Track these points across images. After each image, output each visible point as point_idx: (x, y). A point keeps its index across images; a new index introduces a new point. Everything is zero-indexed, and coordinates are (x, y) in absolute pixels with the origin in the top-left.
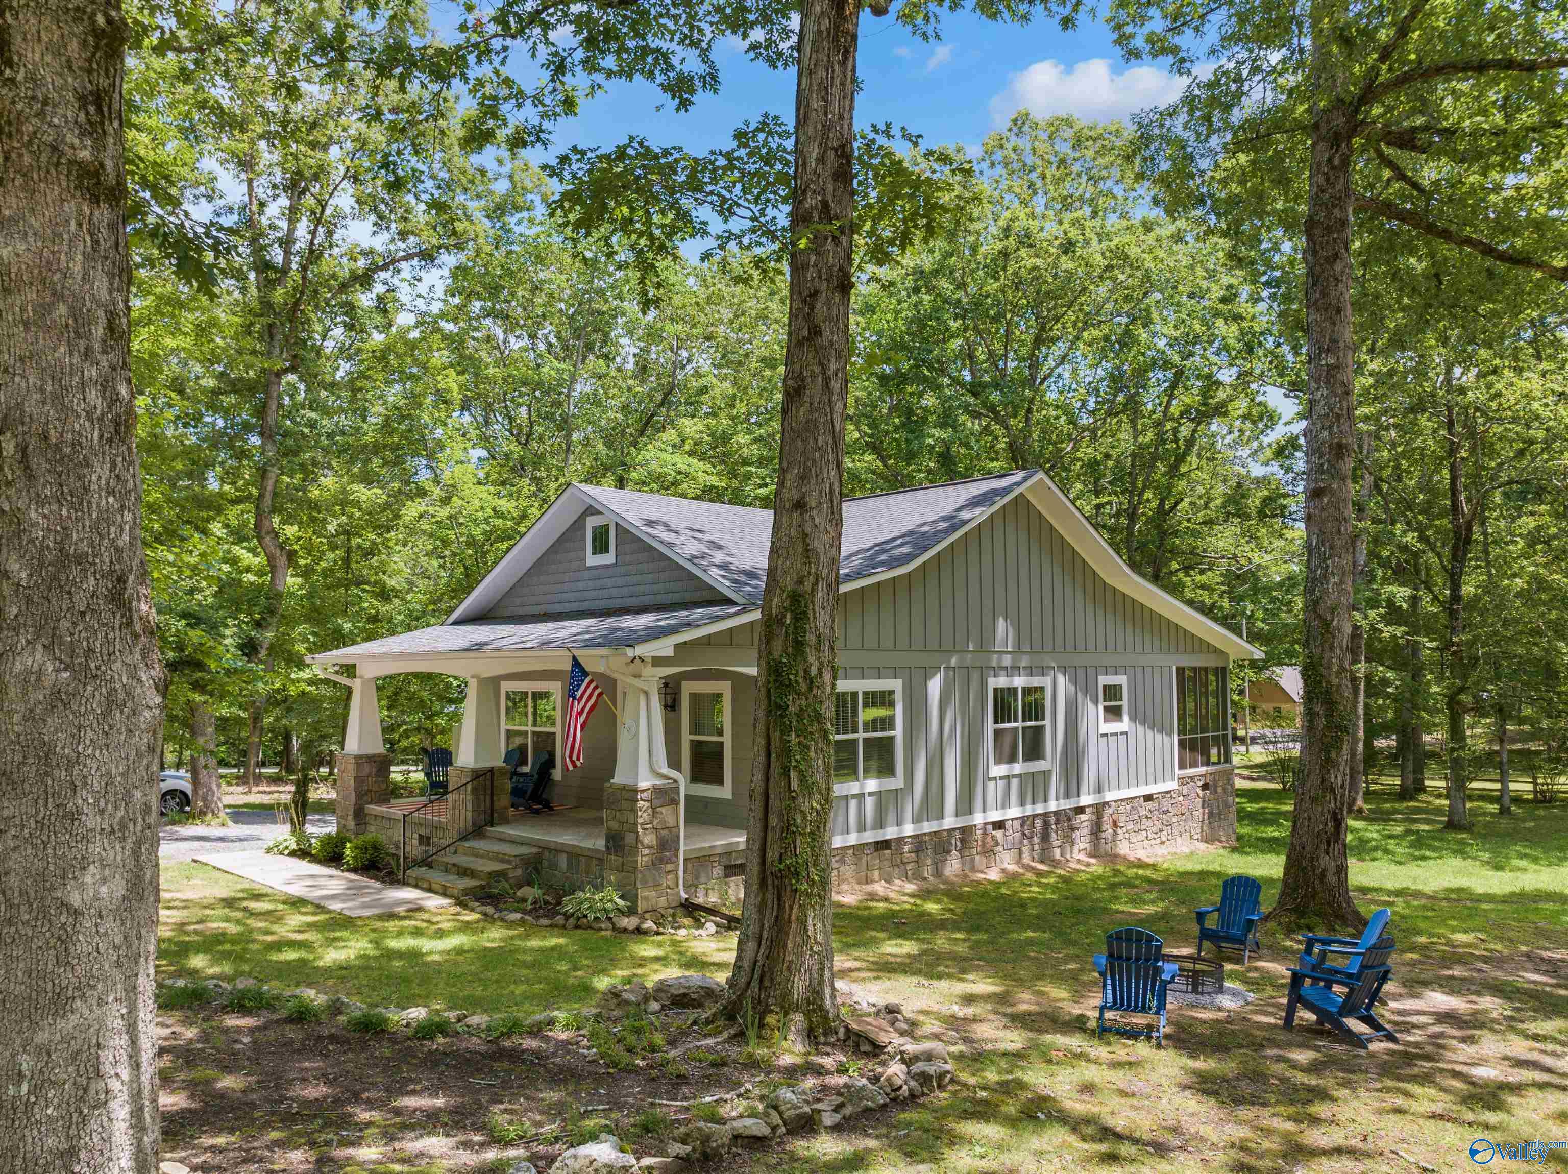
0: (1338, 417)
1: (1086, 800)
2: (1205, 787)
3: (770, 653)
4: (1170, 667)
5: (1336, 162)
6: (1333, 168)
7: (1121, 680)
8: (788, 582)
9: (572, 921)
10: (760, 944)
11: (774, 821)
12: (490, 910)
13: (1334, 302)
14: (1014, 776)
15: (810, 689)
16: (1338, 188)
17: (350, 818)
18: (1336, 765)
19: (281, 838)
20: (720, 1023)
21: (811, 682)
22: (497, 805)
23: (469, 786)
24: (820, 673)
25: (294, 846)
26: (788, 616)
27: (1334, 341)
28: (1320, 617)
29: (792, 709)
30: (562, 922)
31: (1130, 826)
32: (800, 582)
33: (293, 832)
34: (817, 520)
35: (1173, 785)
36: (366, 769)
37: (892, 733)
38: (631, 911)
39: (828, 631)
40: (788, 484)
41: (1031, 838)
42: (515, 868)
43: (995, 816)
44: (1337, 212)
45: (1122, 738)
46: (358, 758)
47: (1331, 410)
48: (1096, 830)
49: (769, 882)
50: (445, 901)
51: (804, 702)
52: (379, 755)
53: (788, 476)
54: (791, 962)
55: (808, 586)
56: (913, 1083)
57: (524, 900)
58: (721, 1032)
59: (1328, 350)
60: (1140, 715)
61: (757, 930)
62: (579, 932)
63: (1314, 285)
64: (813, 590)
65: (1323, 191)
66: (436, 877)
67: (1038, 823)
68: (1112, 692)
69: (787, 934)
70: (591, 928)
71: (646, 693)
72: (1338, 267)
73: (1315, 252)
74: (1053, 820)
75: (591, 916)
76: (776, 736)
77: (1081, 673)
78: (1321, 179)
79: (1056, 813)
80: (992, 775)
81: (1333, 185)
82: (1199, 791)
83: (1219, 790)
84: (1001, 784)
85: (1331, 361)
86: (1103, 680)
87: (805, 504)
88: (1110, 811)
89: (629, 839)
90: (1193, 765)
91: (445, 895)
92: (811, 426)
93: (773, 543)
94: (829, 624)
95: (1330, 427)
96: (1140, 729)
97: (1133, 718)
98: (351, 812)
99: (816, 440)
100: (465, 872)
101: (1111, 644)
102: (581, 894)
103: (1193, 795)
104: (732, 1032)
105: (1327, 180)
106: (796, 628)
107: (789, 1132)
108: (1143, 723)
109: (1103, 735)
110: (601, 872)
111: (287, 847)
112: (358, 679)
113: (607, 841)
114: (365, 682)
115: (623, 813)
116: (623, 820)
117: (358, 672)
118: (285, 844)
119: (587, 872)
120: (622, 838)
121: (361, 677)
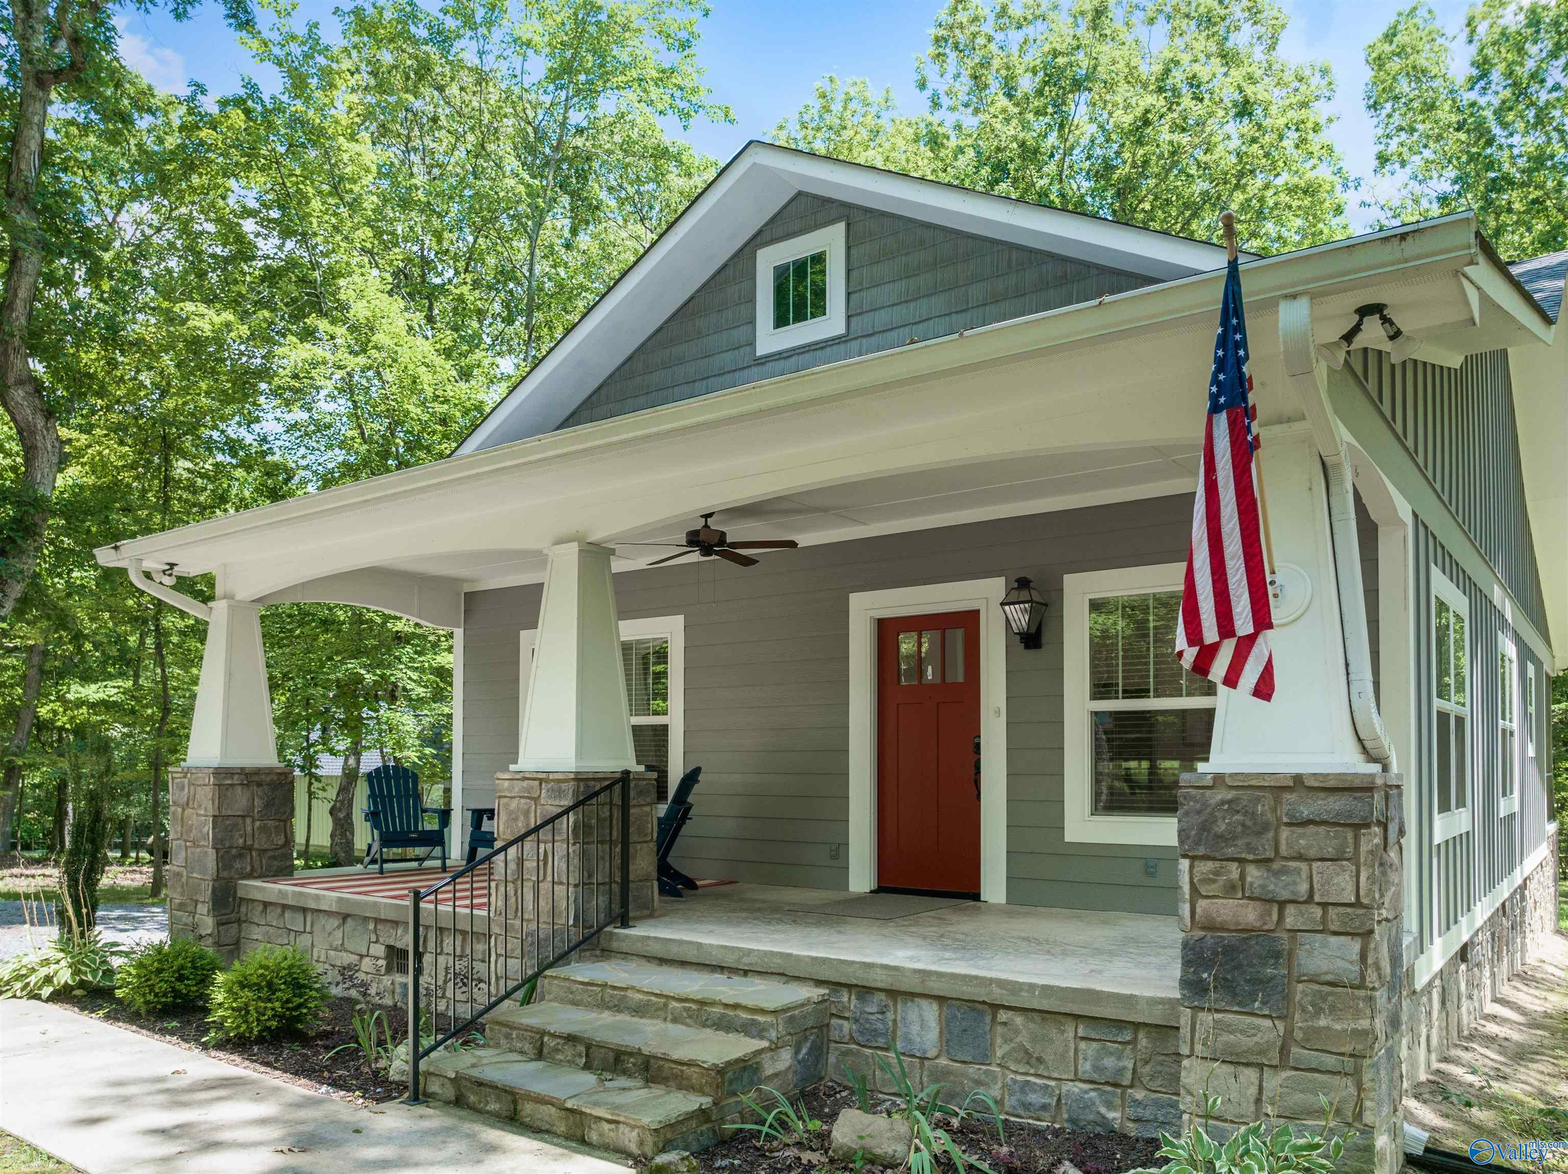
17: (203, 909)
19: (33, 959)
25: (65, 976)
33: (65, 945)
36: (241, 799)
42: (775, 1048)
46: (221, 773)
52: (270, 771)
98: (206, 894)
110: (1109, 1062)
111: (48, 980)
112: (219, 606)
113: (1187, 963)
114: (236, 607)
115: (1284, 871)
116: (1285, 895)
117: (219, 590)
118: (43, 972)
119: (1030, 1059)
120: (1277, 955)
121: (228, 597)
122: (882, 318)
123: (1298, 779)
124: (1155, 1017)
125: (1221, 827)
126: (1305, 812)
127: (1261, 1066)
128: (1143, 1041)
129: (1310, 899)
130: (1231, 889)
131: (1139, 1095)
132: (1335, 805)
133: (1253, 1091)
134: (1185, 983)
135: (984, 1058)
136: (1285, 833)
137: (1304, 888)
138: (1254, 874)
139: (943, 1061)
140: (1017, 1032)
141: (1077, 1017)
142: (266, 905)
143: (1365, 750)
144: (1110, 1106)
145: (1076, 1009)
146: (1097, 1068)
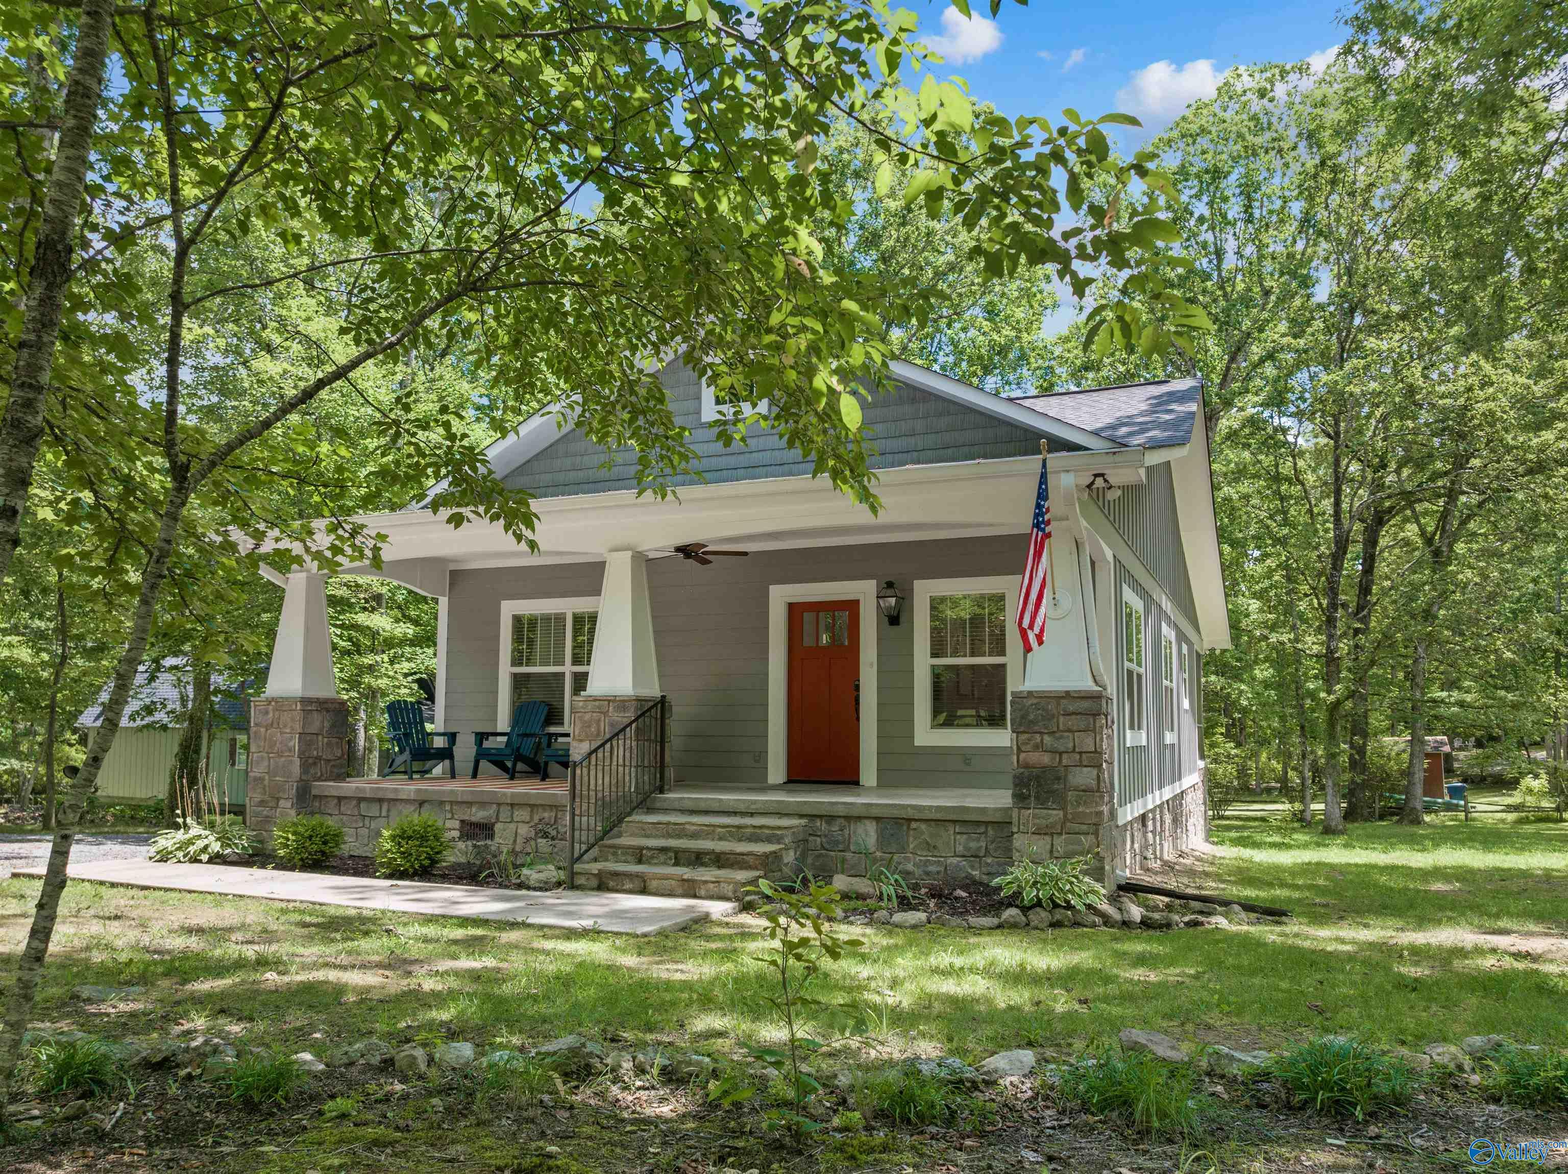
25: (216, 846)
36: (316, 721)
42: (786, 848)
45: (1187, 717)
80: (1165, 741)
86: (1183, 647)
89: (1080, 777)
98: (290, 792)
109: (1184, 711)
110: (973, 845)
113: (1016, 785)
115: (1061, 737)
116: (1062, 749)
119: (931, 847)
120: (1058, 778)
123: (1067, 693)
124: (998, 818)
125: (1032, 717)
126: (1071, 708)
127: (1052, 834)
128: (991, 832)
129: (1074, 751)
130: (1036, 747)
131: (989, 860)
132: (1085, 704)
133: (1048, 847)
134: (1014, 796)
135: (903, 850)
136: (1061, 719)
137: (1071, 745)
138: (1047, 738)
139: (878, 854)
140: (922, 833)
141: (955, 822)
142: (340, 799)
143: (1095, 681)
144: (973, 867)
145: (954, 817)
146: (967, 849)
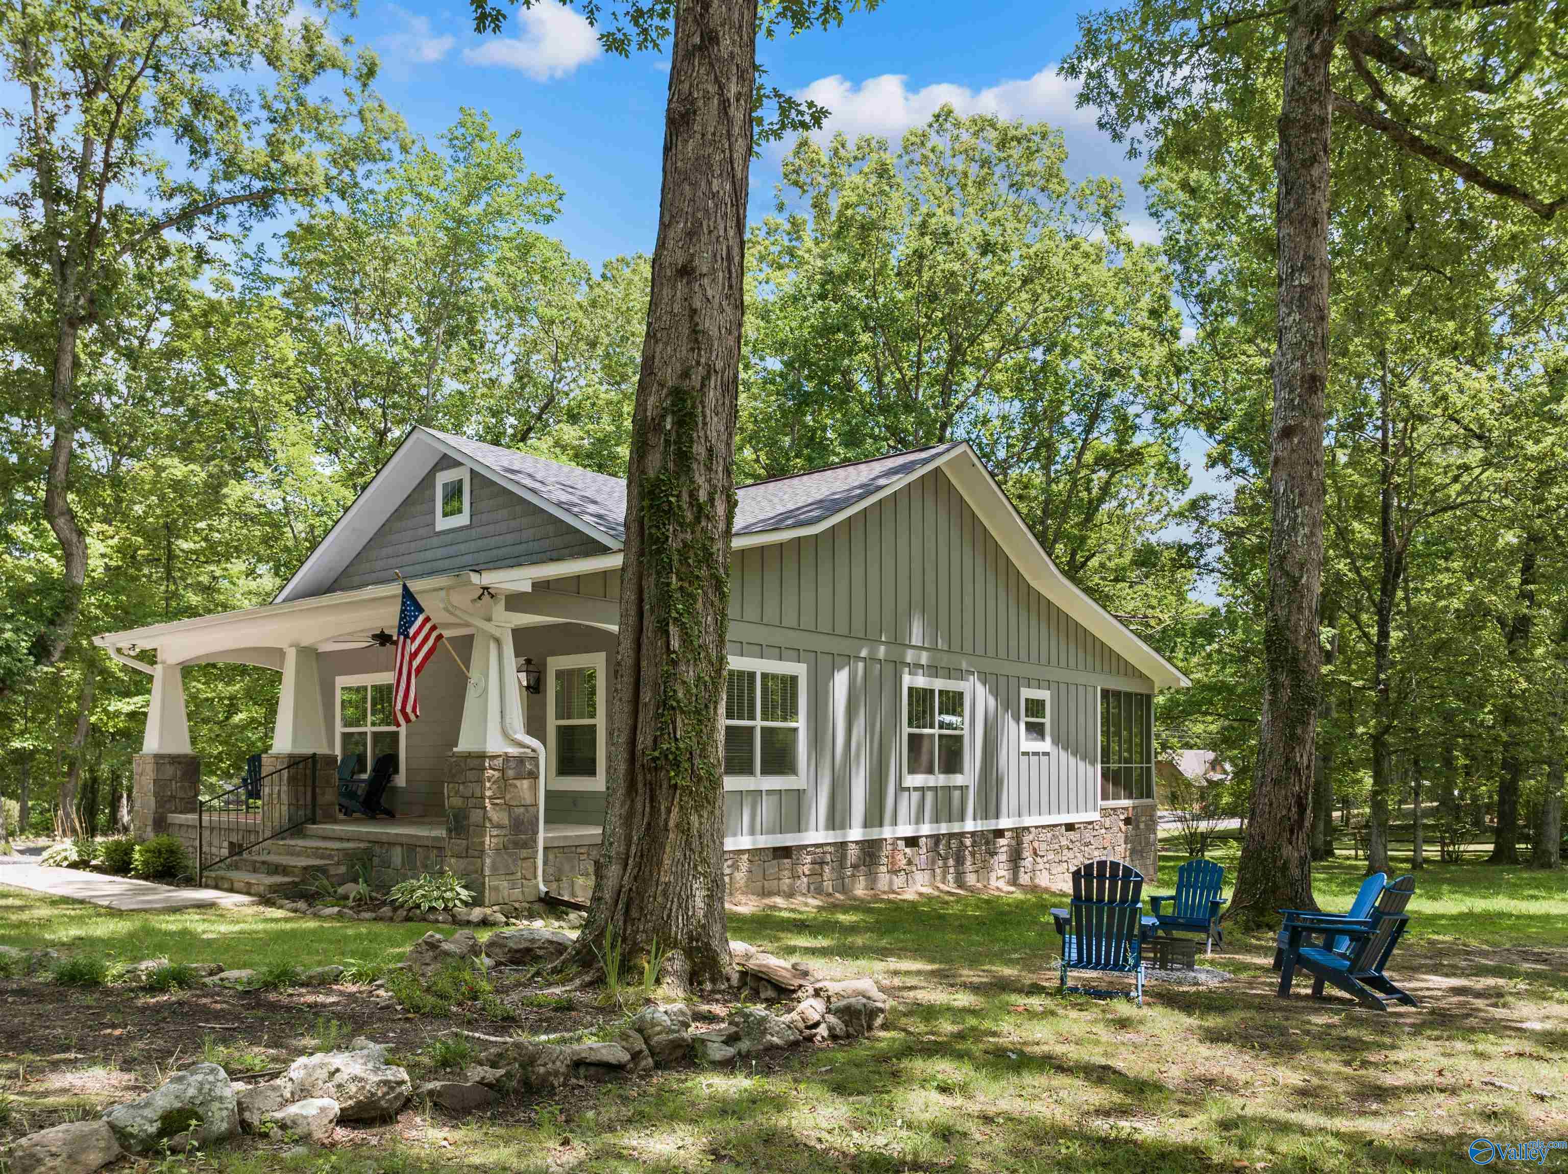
0: (1312, 345)
1: (1004, 823)
2: (1127, 821)
3: (643, 472)
4: (1095, 688)
5: (1317, 49)
6: (1313, 57)
7: (1043, 694)
8: (670, 376)
9: (402, 913)
10: (625, 869)
11: (646, 696)
12: (301, 905)
13: (1310, 213)
14: (929, 788)
15: (698, 519)
16: (1317, 80)
17: (148, 828)
18: (1301, 741)
19: (59, 849)
20: (574, 969)
21: (700, 512)
22: (321, 800)
23: (285, 773)
24: (712, 500)
26: (669, 420)
27: (1309, 258)
28: (1287, 574)
29: (674, 544)
30: (390, 914)
31: (1051, 856)
32: (685, 374)
33: (77, 844)
34: (710, 293)
35: (1095, 816)
36: (169, 771)
37: (793, 725)
38: (477, 902)
39: (722, 447)
40: (670, 244)
41: (945, 859)
43: (906, 830)
44: (1316, 108)
45: (1044, 759)
46: (158, 758)
47: (1304, 338)
48: (1016, 857)
49: (640, 778)
50: (246, 899)
51: (689, 537)
52: (186, 756)
53: (671, 234)
54: (667, 884)
55: (696, 380)
56: (831, 1019)
57: (346, 897)
58: (571, 980)
59: (1302, 268)
60: (1063, 737)
61: (622, 849)
62: (409, 924)
63: (1288, 193)
64: (703, 385)
65: (1300, 84)
66: (241, 877)
67: (954, 843)
68: (1035, 707)
69: (662, 846)
70: (425, 920)
71: (498, 641)
72: (1316, 172)
73: (1289, 155)
74: (968, 842)
75: (425, 906)
76: (650, 583)
77: (1002, 681)
78: (1298, 71)
79: (973, 834)
80: (906, 784)
81: (1311, 77)
82: (1121, 824)
83: (1142, 826)
84: (915, 796)
85: (1306, 281)
86: (1027, 693)
87: (693, 270)
88: (1031, 837)
89: (475, 816)
90: (1116, 797)
91: (248, 893)
92: (703, 164)
93: (649, 325)
94: (724, 437)
95: (1303, 357)
96: (1063, 754)
97: (1056, 741)
98: (150, 821)
99: (709, 183)
100: (276, 869)
101: (1034, 655)
102: (414, 882)
103: (1116, 829)
104: (587, 978)
105: (1306, 71)
106: (679, 436)
107: (658, 1066)
108: (1066, 749)
109: (1024, 754)
111: (66, 859)
112: (159, 667)
114: (168, 668)
115: (467, 786)
116: (467, 795)
117: (159, 659)
118: (63, 854)
119: (425, 866)
120: (466, 817)
121: (163, 662)
122: (484, 517)
123: (470, 753)
126: (472, 765)
127: (463, 858)
129: (473, 796)
133: (462, 867)
137: (471, 792)
140: (421, 855)
142: (181, 826)
